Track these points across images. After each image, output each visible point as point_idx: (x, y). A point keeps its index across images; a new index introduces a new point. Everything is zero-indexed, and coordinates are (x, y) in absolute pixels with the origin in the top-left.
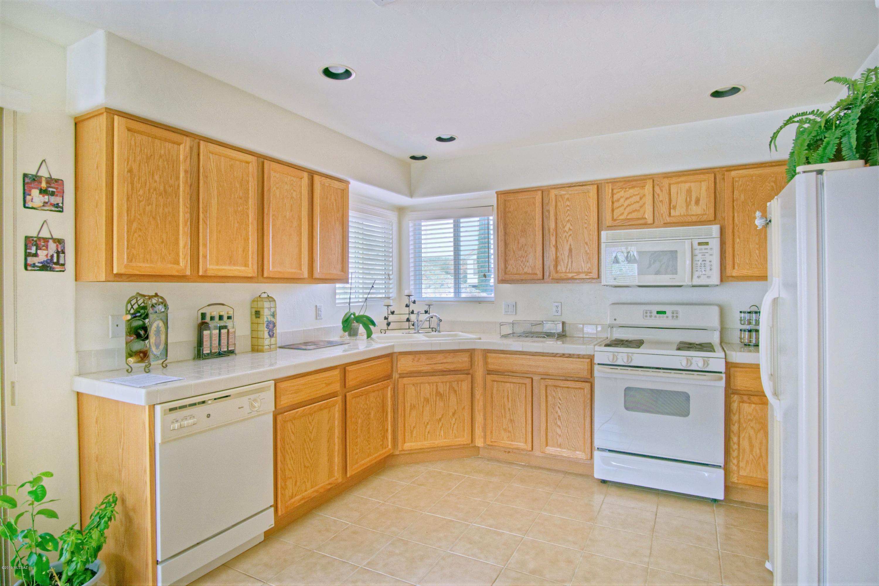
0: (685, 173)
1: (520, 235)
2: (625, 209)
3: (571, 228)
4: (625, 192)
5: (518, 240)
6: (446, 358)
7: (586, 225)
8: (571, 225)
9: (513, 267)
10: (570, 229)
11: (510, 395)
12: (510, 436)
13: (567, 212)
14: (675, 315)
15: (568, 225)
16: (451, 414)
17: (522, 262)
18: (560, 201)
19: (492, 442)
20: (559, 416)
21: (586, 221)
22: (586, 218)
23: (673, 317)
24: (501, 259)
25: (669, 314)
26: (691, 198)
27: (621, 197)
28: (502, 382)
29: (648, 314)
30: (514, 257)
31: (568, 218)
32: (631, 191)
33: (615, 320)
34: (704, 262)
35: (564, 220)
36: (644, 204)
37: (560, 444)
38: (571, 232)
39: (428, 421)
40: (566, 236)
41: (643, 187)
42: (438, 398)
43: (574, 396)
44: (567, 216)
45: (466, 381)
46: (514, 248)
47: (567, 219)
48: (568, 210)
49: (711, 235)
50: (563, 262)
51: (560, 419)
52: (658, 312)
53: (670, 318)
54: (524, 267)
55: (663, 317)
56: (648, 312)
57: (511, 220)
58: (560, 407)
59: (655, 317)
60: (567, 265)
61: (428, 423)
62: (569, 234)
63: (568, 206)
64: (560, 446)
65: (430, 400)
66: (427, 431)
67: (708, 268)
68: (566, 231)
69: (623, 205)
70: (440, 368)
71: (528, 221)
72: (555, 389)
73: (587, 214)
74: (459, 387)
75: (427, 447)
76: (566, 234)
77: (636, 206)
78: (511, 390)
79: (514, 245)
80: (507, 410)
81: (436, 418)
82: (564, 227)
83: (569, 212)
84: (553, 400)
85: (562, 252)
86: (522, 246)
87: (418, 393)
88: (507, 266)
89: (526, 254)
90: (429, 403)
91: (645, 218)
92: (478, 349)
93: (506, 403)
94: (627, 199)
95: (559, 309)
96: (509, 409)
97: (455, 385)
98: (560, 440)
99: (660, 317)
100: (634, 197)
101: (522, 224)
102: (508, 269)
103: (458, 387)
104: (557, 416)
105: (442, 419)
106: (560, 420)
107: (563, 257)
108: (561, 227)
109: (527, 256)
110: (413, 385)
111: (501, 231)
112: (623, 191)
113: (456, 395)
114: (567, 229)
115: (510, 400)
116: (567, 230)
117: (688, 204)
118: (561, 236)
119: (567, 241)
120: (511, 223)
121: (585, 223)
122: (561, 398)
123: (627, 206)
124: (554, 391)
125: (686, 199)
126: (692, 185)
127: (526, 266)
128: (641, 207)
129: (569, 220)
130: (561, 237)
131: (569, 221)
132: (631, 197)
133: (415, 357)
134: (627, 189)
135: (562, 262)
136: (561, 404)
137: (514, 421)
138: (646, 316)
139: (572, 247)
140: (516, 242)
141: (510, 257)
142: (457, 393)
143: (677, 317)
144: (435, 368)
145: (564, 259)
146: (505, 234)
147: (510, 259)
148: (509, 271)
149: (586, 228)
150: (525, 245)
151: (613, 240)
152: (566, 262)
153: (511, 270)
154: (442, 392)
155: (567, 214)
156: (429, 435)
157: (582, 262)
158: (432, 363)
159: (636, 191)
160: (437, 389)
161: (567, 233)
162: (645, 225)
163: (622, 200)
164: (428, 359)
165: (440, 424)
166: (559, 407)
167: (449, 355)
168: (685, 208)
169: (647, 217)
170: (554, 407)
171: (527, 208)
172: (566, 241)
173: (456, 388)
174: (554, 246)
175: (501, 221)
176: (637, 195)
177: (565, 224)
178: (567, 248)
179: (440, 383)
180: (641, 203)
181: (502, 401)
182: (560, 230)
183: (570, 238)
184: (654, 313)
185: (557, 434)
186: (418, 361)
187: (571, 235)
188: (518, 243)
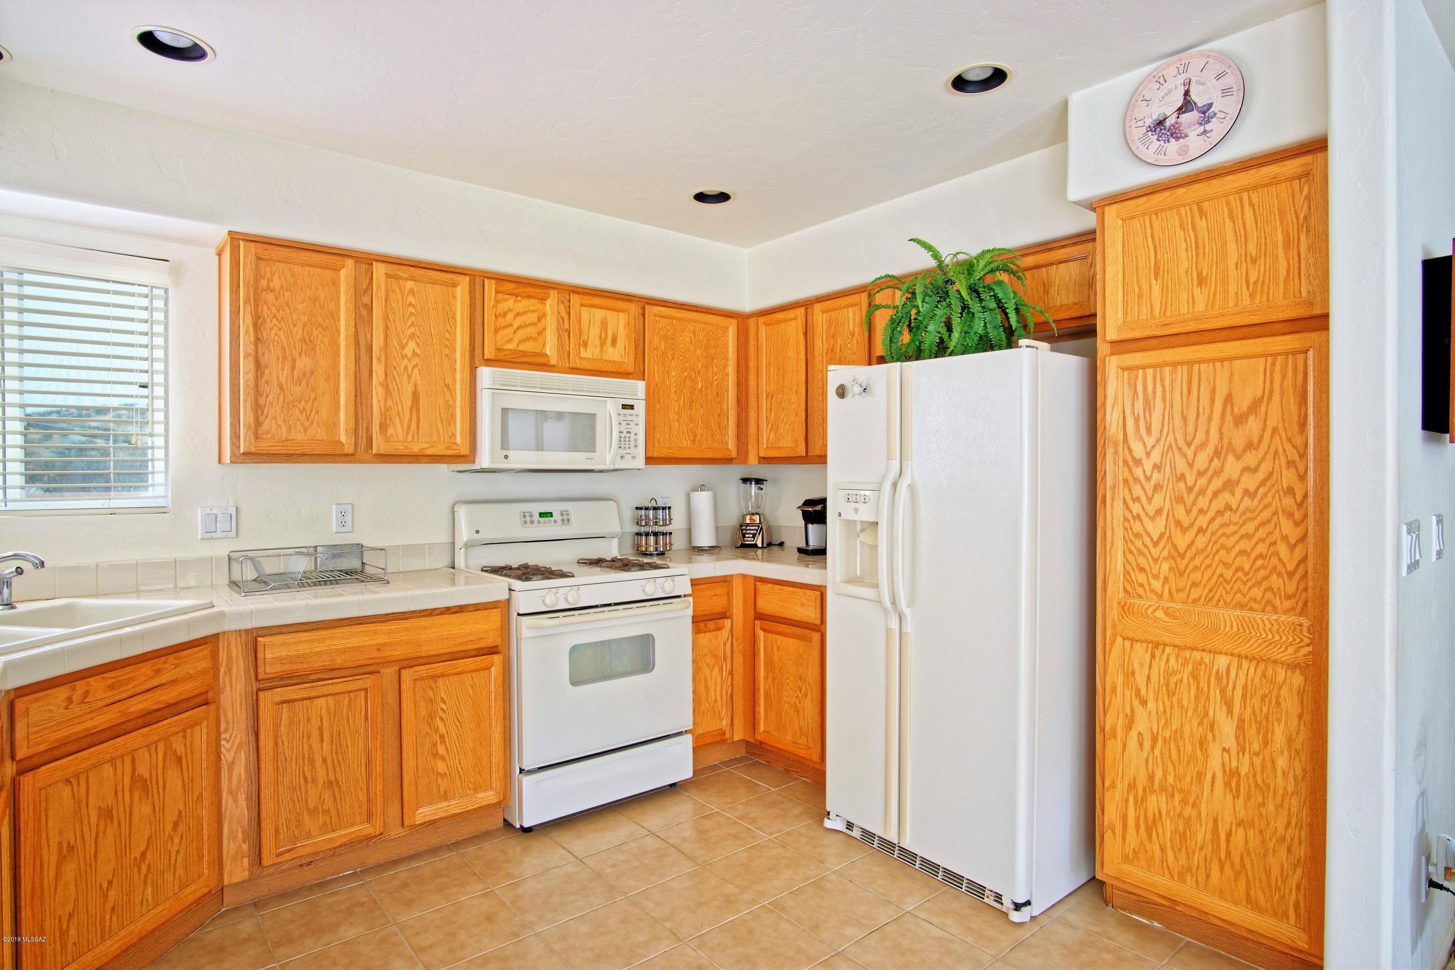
0: (599, 293)
1: (299, 350)
2: (515, 332)
3: (418, 351)
4: (515, 301)
5: (294, 360)
6: (158, 672)
7: (447, 351)
8: (418, 345)
9: (276, 423)
10: (415, 354)
11: (325, 724)
12: (328, 822)
13: (409, 317)
14: (565, 517)
15: (412, 345)
16: (169, 828)
17: (302, 413)
18: (394, 291)
19: (279, 855)
20: (442, 737)
21: (447, 343)
22: (448, 336)
23: (563, 520)
24: (245, 401)
25: (557, 516)
26: (606, 333)
27: (510, 310)
28: (303, 699)
29: (528, 519)
30: (281, 399)
31: (412, 330)
32: (525, 302)
33: (477, 532)
34: (629, 435)
35: (403, 333)
36: (544, 329)
37: (446, 792)
38: (416, 360)
39: (110, 877)
40: (406, 367)
41: (543, 300)
42: (136, 795)
43: (472, 687)
44: (410, 326)
45: (205, 724)
46: (283, 379)
47: (410, 332)
48: (411, 313)
49: (636, 395)
50: (400, 420)
51: (443, 742)
52: (542, 515)
53: (560, 522)
54: (307, 424)
55: (550, 522)
56: (527, 514)
57: (274, 310)
58: (444, 717)
59: (539, 522)
60: (409, 427)
61: (110, 883)
62: (414, 362)
63: (410, 304)
64: (445, 797)
65: (114, 812)
66: (110, 905)
67: (633, 443)
68: (406, 355)
69: (511, 325)
70: (141, 706)
71: (320, 320)
72: (433, 685)
73: (449, 328)
74: (188, 746)
75: (111, 956)
76: (406, 361)
77: (531, 331)
78: (329, 713)
79: (283, 370)
80: (319, 762)
81: (133, 857)
82: (403, 348)
83: (413, 318)
84: (430, 707)
85: (398, 400)
86: (304, 374)
87: (80, 802)
88: (261, 419)
89: (313, 395)
90: (112, 820)
91: (546, 355)
92: (229, 632)
93: (316, 746)
94: (518, 314)
95: (349, 518)
96: (324, 760)
97: (177, 744)
98: (443, 784)
99: (545, 522)
100: (529, 315)
101: (304, 326)
102: (265, 427)
103: (185, 744)
104: (436, 737)
105: (149, 853)
106: (445, 742)
107: (400, 408)
108: (397, 347)
109: (315, 399)
110: (68, 781)
111: (247, 332)
112: (512, 301)
113: (182, 769)
114: (408, 351)
115: (326, 737)
116: (410, 355)
117: (603, 343)
118: (395, 364)
119: (409, 377)
120: (275, 316)
121: (446, 346)
122: (445, 698)
123: (518, 328)
124: (431, 688)
125: (601, 334)
126: (609, 314)
127: (312, 423)
128: (540, 333)
129: (413, 334)
130: (395, 367)
131: (412, 336)
132: (525, 313)
133: (74, 689)
134: (519, 298)
135: (397, 420)
136: (444, 711)
137: (337, 782)
138: (525, 522)
139: (420, 388)
140: (288, 364)
141: (270, 398)
142: (184, 763)
143: (568, 520)
144: (131, 710)
145: (401, 414)
146: (258, 340)
147: (271, 404)
148: (268, 432)
149: (447, 356)
150: (312, 373)
151: (502, 385)
152: (406, 420)
153: (273, 430)
154: (146, 775)
155: (409, 323)
156: (114, 918)
157: (439, 422)
158: (124, 695)
159: (533, 304)
160: (134, 770)
161: (409, 360)
162: (545, 366)
163: (510, 316)
164: (111, 687)
165: (144, 868)
166: (441, 719)
167: (165, 663)
168: (598, 347)
169: (548, 352)
170: (430, 721)
171: (317, 289)
172: (406, 377)
173: (180, 750)
174: (381, 384)
175: (248, 309)
176: (533, 311)
177: (404, 342)
178: (408, 390)
179: (140, 752)
180: (540, 326)
181: (305, 745)
182: (395, 351)
183: (416, 370)
184: (536, 517)
185: (438, 773)
186: (82, 702)
187: (417, 365)
188: (293, 367)
